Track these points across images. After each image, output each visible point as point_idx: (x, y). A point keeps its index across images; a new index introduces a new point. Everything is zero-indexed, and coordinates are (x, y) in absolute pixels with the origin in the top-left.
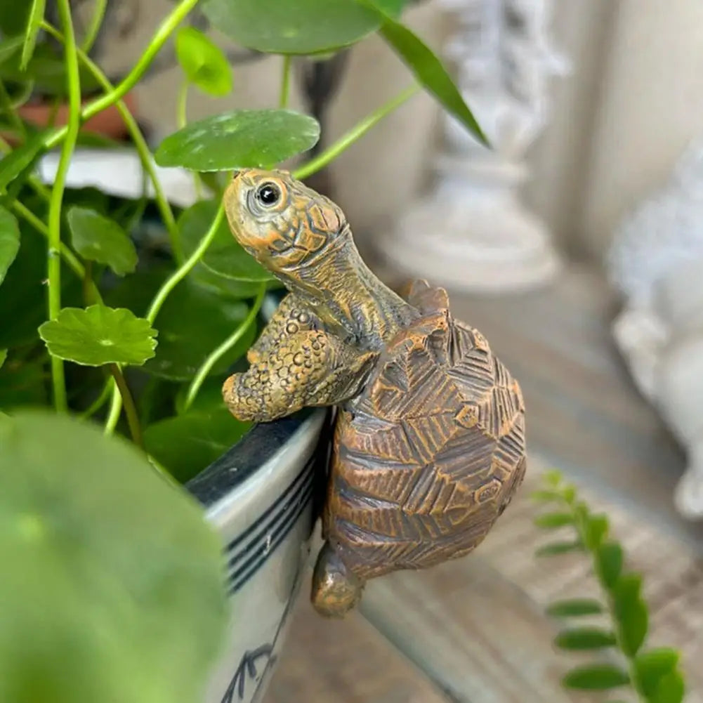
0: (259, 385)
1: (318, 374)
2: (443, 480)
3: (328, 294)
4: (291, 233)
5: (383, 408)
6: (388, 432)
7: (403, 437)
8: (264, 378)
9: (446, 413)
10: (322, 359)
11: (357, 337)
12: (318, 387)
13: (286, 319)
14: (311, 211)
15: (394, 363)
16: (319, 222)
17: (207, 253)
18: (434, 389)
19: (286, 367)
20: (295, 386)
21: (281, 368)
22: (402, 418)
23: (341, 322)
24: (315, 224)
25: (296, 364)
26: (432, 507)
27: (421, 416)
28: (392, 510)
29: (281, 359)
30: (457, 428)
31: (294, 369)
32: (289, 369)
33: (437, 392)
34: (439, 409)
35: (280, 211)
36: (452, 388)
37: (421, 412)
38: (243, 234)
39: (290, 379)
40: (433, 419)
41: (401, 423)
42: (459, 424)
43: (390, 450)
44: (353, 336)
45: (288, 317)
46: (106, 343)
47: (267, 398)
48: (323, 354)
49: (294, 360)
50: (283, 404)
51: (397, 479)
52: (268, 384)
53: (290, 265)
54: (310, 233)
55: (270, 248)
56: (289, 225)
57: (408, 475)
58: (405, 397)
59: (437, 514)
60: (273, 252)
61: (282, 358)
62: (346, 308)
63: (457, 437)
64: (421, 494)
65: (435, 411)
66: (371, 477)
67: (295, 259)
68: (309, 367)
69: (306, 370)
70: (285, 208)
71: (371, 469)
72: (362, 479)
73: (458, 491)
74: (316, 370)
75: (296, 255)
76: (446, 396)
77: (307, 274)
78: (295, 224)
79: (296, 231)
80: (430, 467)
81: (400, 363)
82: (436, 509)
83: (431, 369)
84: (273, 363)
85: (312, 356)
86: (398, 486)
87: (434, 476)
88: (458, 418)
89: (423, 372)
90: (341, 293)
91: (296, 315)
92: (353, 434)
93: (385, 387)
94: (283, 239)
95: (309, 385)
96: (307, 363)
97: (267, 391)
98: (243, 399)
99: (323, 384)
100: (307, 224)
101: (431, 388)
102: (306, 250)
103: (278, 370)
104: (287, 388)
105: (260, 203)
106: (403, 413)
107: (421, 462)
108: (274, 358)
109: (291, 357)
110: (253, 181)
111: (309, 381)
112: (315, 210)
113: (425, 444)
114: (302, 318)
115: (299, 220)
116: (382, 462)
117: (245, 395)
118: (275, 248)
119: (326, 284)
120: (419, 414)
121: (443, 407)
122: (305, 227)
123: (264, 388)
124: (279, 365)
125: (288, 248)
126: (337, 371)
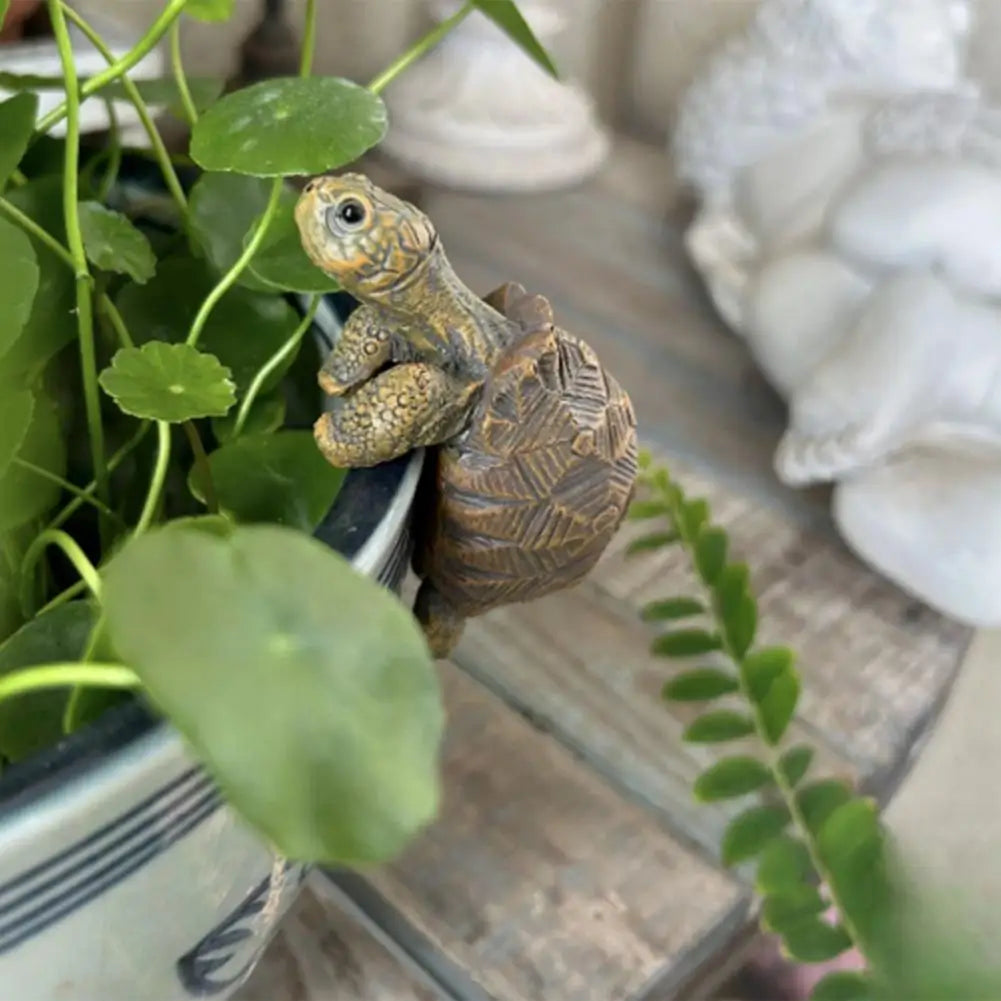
0: (360, 429)
1: (424, 415)
2: (560, 514)
3: (421, 318)
4: (381, 256)
5: (495, 443)
6: (500, 469)
7: (517, 472)
8: (365, 422)
9: (562, 443)
10: (428, 399)
11: (456, 363)
12: (425, 428)
13: (362, 338)
14: (401, 229)
15: (503, 394)
16: (411, 240)
17: (255, 258)
18: (547, 418)
19: (390, 409)
20: (402, 430)
21: (384, 411)
22: (515, 453)
23: (437, 347)
24: (407, 243)
25: (400, 405)
26: (548, 541)
27: (537, 448)
28: (508, 549)
29: (383, 401)
30: (574, 458)
31: (399, 412)
32: (393, 411)
33: (551, 421)
34: (554, 440)
35: (366, 232)
36: (566, 414)
37: (536, 444)
38: (324, 257)
39: (396, 422)
40: (549, 451)
41: (516, 459)
42: (574, 453)
43: (504, 489)
44: (451, 362)
45: (365, 335)
46: (177, 389)
47: (370, 444)
48: (429, 393)
49: (398, 402)
50: (387, 449)
51: (512, 516)
52: (371, 429)
53: (380, 289)
54: (401, 253)
55: (356, 273)
56: (378, 245)
57: (522, 513)
58: (517, 429)
59: (555, 548)
60: (360, 276)
61: (384, 399)
63: (574, 468)
64: (539, 526)
65: (550, 442)
66: (485, 517)
67: (385, 284)
68: (415, 408)
69: (414, 412)
70: (371, 229)
71: (482, 507)
72: (476, 519)
73: (576, 524)
74: (424, 410)
75: (385, 280)
76: (560, 424)
77: (398, 298)
79: (386, 252)
80: (547, 502)
81: (510, 394)
82: (554, 542)
83: (542, 395)
84: (374, 405)
85: (418, 397)
86: (514, 524)
87: (551, 511)
88: (575, 446)
89: (534, 401)
90: (435, 317)
91: (374, 332)
92: (461, 471)
93: (497, 421)
94: (372, 263)
95: (416, 428)
96: (414, 405)
97: (370, 436)
99: (431, 424)
100: (396, 244)
101: (544, 417)
102: (397, 272)
103: (381, 413)
104: (392, 433)
105: (341, 223)
106: (516, 448)
107: (537, 495)
108: (374, 400)
109: (394, 398)
110: (331, 197)
111: (415, 423)
112: (405, 228)
113: (541, 478)
114: (382, 336)
115: (389, 242)
116: (493, 500)
117: (344, 441)
118: (363, 272)
119: (420, 306)
120: (533, 447)
121: (558, 437)
122: (395, 248)
123: (366, 433)
124: (381, 406)
125: (377, 273)
126: (443, 409)
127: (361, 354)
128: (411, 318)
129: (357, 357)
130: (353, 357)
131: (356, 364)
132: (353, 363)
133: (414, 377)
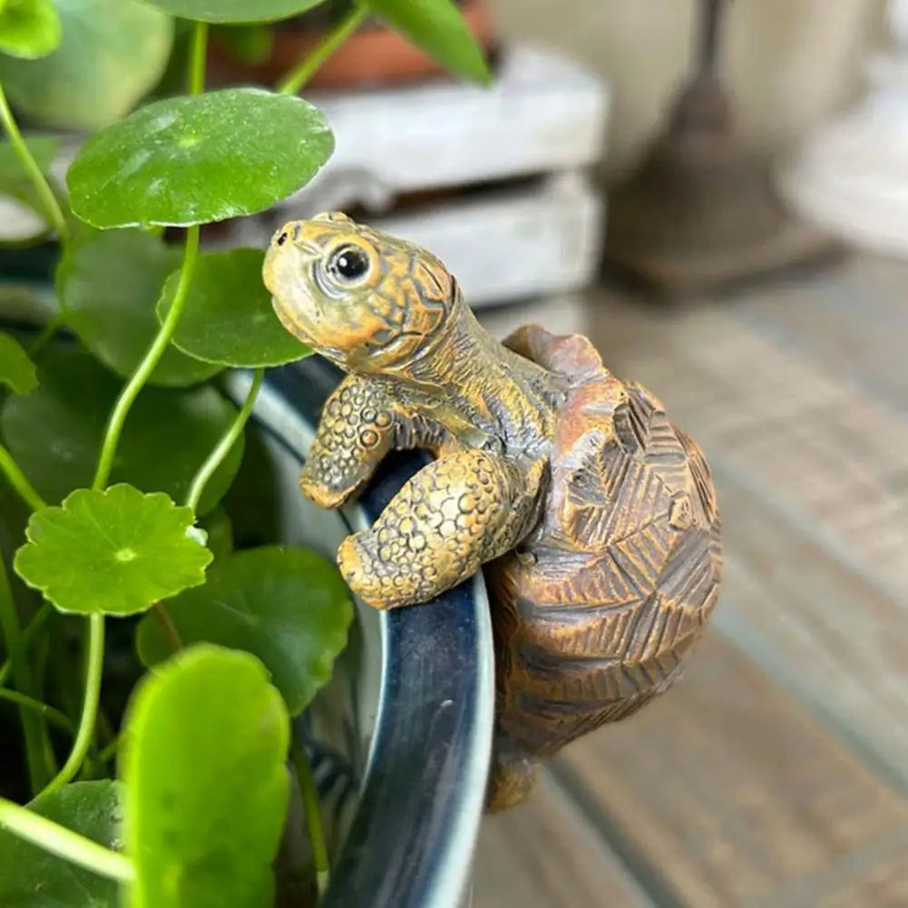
0: (410, 555)
1: (495, 518)
2: (669, 609)
3: (451, 388)
4: (397, 317)
5: (580, 537)
6: (593, 567)
7: (614, 569)
8: (416, 542)
9: (659, 518)
10: (498, 496)
11: (501, 439)
12: (496, 537)
13: (355, 427)
14: (417, 275)
15: (580, 470)
16: (431, 290)
18: (635, 491)
19: (449, 520)
20: (471, 545)
21: (441, 524)
22: (608, 544)
23: (472, 423)
24: (429, 294)
25: (463, 512)
26: (657, 649)
27: (632, 533)
28: (610, 669)
29: (436, 511)
30: (675, 534)
31: (462, 521)
32: (455, 521)
33: (641, 492)
34: (649, 517)
35: (375, 285)
36: (655, 482)
37: (630, 528)
38: (321, 331)
39: (460, 537)
40: (647, 531)
41: (609, 551)
42: (674, 528)
43: (601, 593)
44: (495, 440)
45: (359, 423)
47: (429, 571)
48: (496, 490)
49: (460, 508)
50: (455, 573)
51: (613, 627)
53: (398, 361)
54: (422, 307)
56: (393, 301)
57: (627, 617)
58: (604, 513)
59: (664, 655)
60: (371, 348)
61: (438, 508)
63: (676, 546)
64: (644, 636)
65: (646, 521)
66: (578, 635)
67: (407, 351)
68: (481, 513)
69: (481, 517)
70: (381, 279)
71: (573, 622)
72: (566, 640)
73: (686, 616)
74: (494, 512)
75: (407, 345)
76: (653, 495)
77: (422, 367)
78: (401, 301)
79: (404, 308)
80: (651, 599)
81: (589, 467)
82: (662, 648)
83: (624, 463)
84: (425, 518)
85: (484, 496)
86: (616, 636)
87: (658, 608)
88: (673, 520)
89: (617, 471)
90: (470, 383)
91: (370, 417)
92: (539, 582)
93: (579, 507)
94: (386, 326)
95: (487, 537)
96: (481, 508)
97: (426, 561)
98: (385, 580)
99: (503, 529)
100: (415, 296)
101: (631, 490)
102: (419, 334)
103: (438, 527)
104: (458, 551)
105: (336, 279)
106: (608, 536)
107: (641, 594)
108: (423, 510)
109: (454, 504)
110: (317, 246)
111: (486, 532)
112: (421, 272)
113: (643, 569)
114: (380, 419)
115: (406, 294)
116: (589, 610)
117: (389, 574)
118: (375, 342)
119: (450, 375)
120: (628, 532)
121: (653, 514)
122: (416, 302)
123: (421, 559)
124: (436, 519)
125: (395, 338)
126: (515, 506)
128: (438, 391)
129: (352, 453)
133: (473, 471)
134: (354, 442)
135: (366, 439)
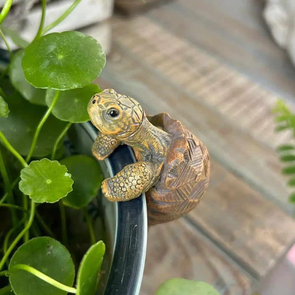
0: (122, 192)
1: (147, 185)
2: (191, 202)
4: (126, 128)
5: (170, 186)
7: (177, 194)
8: (124, 189)
9: (192, 180)
10: (148, 179)
11: (151, 154)
14: (133, 116)
15: (172, 169)
16: (137, 120)
18: (187, 173)
19: (134, 185)
21: (131, 186)
22: (177, 188)
23: (144, 150)
25: (138, 184)
27: (184, 185)
29: (130, 182)
30: (196, 184)
31: (137, 186)
32: (135, 186)
33: (188, 174)
34: (189, 180)
35: (120, 120)
36: (193, 170)
37: (184, 184)
39: (136, 190)
40: (188, 184)
41: (177, 190)
42: (196, 182)
43: (173, 199)
44: (150, 155)
45: (111, 138)
47: (126, 197)
48: (148, 177)
49: (137, 183)
51: (175, 207)
52: (127, 192)
53: (125, 137)
55: (116, 134)
56: (125, 124)
58: (177, 180)
61: (131, 181)
62: (147, 146)
63: (195, 187)
64: (183, 208)
66: (165, 208)
69: (143, 185)
70: (122, 118)
71: (165, 205)
72: (161, 209)
73: (195, 202)
75: (127, 135)
76: (191, 174)
77: (131, 138)
78: (127, 124)
79: (128, 126)
80: (187, 200)
81: (175, 169)
83: (185, 165)
84: (127, 183)
88: (196, 180)
89: (183, 168)
90: (144, 141)
93: (170, 179)
94: (122, 130)
95: (144, 189)
96: (143, 183)
97: (126, 195)
98: (114, 197)
100: (132, 122)
101: (186, 173)
102: (132, 131)
103: (130, 187)
104: (135, 193)
106: (177, 186)
107: (184, 199)
109: (136, 181)
110: (104, 106)
113: (185, 193)
115: (129, 122)
116: (169, 203)
117: (116, 196)
118: (118, 134)
120: (183, 185)
121: (190, 179)
122: (132, 124)
123: (125, 194)
124: (130, 184)
125: (124, 133)
126: (152, 180)
127: (109, 145)
129: (108, 146)
130: (106, 146)
131: (108, 148)
132: (106, 148)
133: (142, 172)
134: (109, 143)
135: (113, 143)
